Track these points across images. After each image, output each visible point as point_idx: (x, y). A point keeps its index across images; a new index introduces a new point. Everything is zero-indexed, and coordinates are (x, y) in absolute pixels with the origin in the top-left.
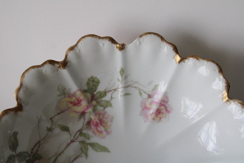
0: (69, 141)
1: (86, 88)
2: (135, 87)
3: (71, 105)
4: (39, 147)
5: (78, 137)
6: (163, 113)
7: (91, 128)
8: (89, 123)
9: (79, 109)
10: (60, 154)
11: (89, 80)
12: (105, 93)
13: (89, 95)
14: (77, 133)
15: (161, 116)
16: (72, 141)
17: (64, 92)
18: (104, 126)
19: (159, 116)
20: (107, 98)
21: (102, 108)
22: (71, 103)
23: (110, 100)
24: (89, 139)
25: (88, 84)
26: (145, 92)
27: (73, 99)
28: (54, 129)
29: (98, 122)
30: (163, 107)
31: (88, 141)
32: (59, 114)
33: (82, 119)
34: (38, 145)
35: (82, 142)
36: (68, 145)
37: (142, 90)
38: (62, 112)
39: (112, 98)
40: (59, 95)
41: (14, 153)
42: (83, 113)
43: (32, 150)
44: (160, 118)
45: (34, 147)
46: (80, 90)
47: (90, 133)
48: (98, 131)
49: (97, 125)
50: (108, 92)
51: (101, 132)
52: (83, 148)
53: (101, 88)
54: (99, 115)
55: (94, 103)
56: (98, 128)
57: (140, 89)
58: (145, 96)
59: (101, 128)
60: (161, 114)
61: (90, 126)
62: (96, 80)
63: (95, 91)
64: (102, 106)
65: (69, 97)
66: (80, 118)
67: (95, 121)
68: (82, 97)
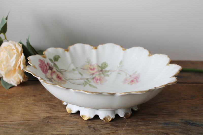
0: (80, 78)
1: (100, 65)
2: (125, 72)
3: (89, 69)
4: (64, 71)
6: (134, 82)
7: (93, 80)
8: (94, 78)
9: (92, 72)
10: (72, 80)
11: (103, 63)
12: (108, 71)
13: (100, 69)
14: (85, 78)
15: (133, 83)
16: (81, 79)
17: (89, 62)
18: (100, 81)
19: (132, 83)
20: (108, 73)
22: (90, 68)
24: (90, 82)
25: (102, 64)
26: (129, 75)
27: (92, 67)
28: (76, 70)
29: (99, 79)
30: (135, 80)
31: (89, 83)
32: (82, 69)
33: (91, 76)
34: (65, 71)
35: (86, 82)
36: (78, 79)
38: (84, 69)
39: (111, 74)
40: (86, 62)
41: (54, 61)
42: (93, 74)
43: (61, 70)
44: (132, 84)
45: (63, 70)
46: (97, 64)
47: (92, 81)
48: (96, 82)
49: (97, 80)
50: (110, 71)
51: (98, 83)
52: (85, 83)
53: (107, 69)
54: (101, 77)
55: (101, 72)
56: (97, 81)
57: (127, 73)
58: (128, 76)
59: (99, 81)
62: (107, 64)
63: (104, 69)
64: (104, 75)
65: (90, 65)
67: (97, 78)
68: (96, 67)
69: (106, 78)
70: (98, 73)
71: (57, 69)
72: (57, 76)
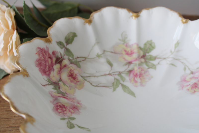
0: (107, 73)
1: (142, 46)
2: (182, 63)
3: (124, 53)
4: (83, 60)
5: (116, 75)
7: (130, 75)
8: (130, 72)
9: (129, 59)
10: (95, 76)
11: (148, 42)
12: (155, 58)
13: (142, 53)
14: (117, 72)
16: (110, 74)
17: (124, 40)
18: (141, 79)
19: (194, 89)
20: (155, 62)
21: (147, 67)
22: (125, 51)
23: (157, 65)
24: (124, 81)
25: (145, 44)
26: (189, 69)
27: (129, 50)
28: (102, 57)
29: (138, 74)
31: (122, 82)
32: (112, 52)
33: (127, 66)
34: (84, 59)
35: (117, 80)
36: (105, 75)
37: (188, 67)
38: (115, 53)
39: (159, 64)
40: (120, 40)
41: (65, 44)
42: (130, 63)
43: (78, 58)
44: (195, 92)
45: (81, 57)
46: (138, 45)
47: (127, 78)
48: (134, 80)
49: (136, 76)
50: (158, 58)
51: (136, 82)
52: (115, 83)
53: (153, 53)
54: (142, 70)
55: (143, 60)
56: (136, 79)
57: (186, 65)
58: (188, 72)
59: (138, 79)
60: (197, 88)
61: (130, 74)
62: (153, 45)
63: (148, 53)
64: (147, 65)
65: (126, 46)
66: (126, 65)
67: (136, 72)
68: (136, 51)
69: (151, 71)
70: (137, 62)
71: (71, 58)
72: (70, 74)
